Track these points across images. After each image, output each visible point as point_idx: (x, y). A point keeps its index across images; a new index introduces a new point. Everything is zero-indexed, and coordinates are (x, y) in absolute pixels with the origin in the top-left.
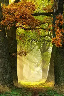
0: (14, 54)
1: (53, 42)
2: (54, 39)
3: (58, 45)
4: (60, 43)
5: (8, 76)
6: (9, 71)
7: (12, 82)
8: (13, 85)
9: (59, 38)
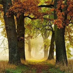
0: (22, 38)
1: (55, 23)
2: (56, 21)
3: (60, 26)
4: (61, 25)
5: (16, 55)
6: (16, 51)
7: (20, 60)
8: (20, 62)
9: (60, 20)
